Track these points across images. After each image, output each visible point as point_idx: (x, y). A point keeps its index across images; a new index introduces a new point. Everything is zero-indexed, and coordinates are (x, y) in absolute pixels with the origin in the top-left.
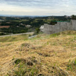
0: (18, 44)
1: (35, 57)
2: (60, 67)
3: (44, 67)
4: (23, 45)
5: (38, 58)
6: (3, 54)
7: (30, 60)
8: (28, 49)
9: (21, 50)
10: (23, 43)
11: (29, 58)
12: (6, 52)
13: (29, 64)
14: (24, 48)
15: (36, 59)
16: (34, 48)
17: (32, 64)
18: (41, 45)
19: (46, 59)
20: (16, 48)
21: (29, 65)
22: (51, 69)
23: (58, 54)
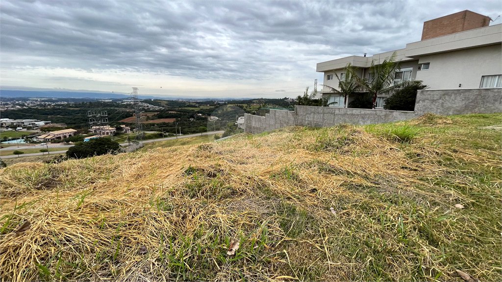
0: (192, 149)
1: (220, 165)
2: (261, 177)
3: (234, 178)
4: (200, 147)
5: (225, 165)
6: (165, 163)
7: (212, 170)
8: (209, 154)
9: (198, 157)
10: (200, 145)
11: (212, 167)
12: (169, 160)
13: (209, 175)
14: (202, 152)
15: (222, 168)
16: (220, 153)
17: (215, 176)
18: (232, 147)
19: (239, 167)
20: (188, 154)
21: (210, 177)
22: (245, 180)
23: (260, 160)
